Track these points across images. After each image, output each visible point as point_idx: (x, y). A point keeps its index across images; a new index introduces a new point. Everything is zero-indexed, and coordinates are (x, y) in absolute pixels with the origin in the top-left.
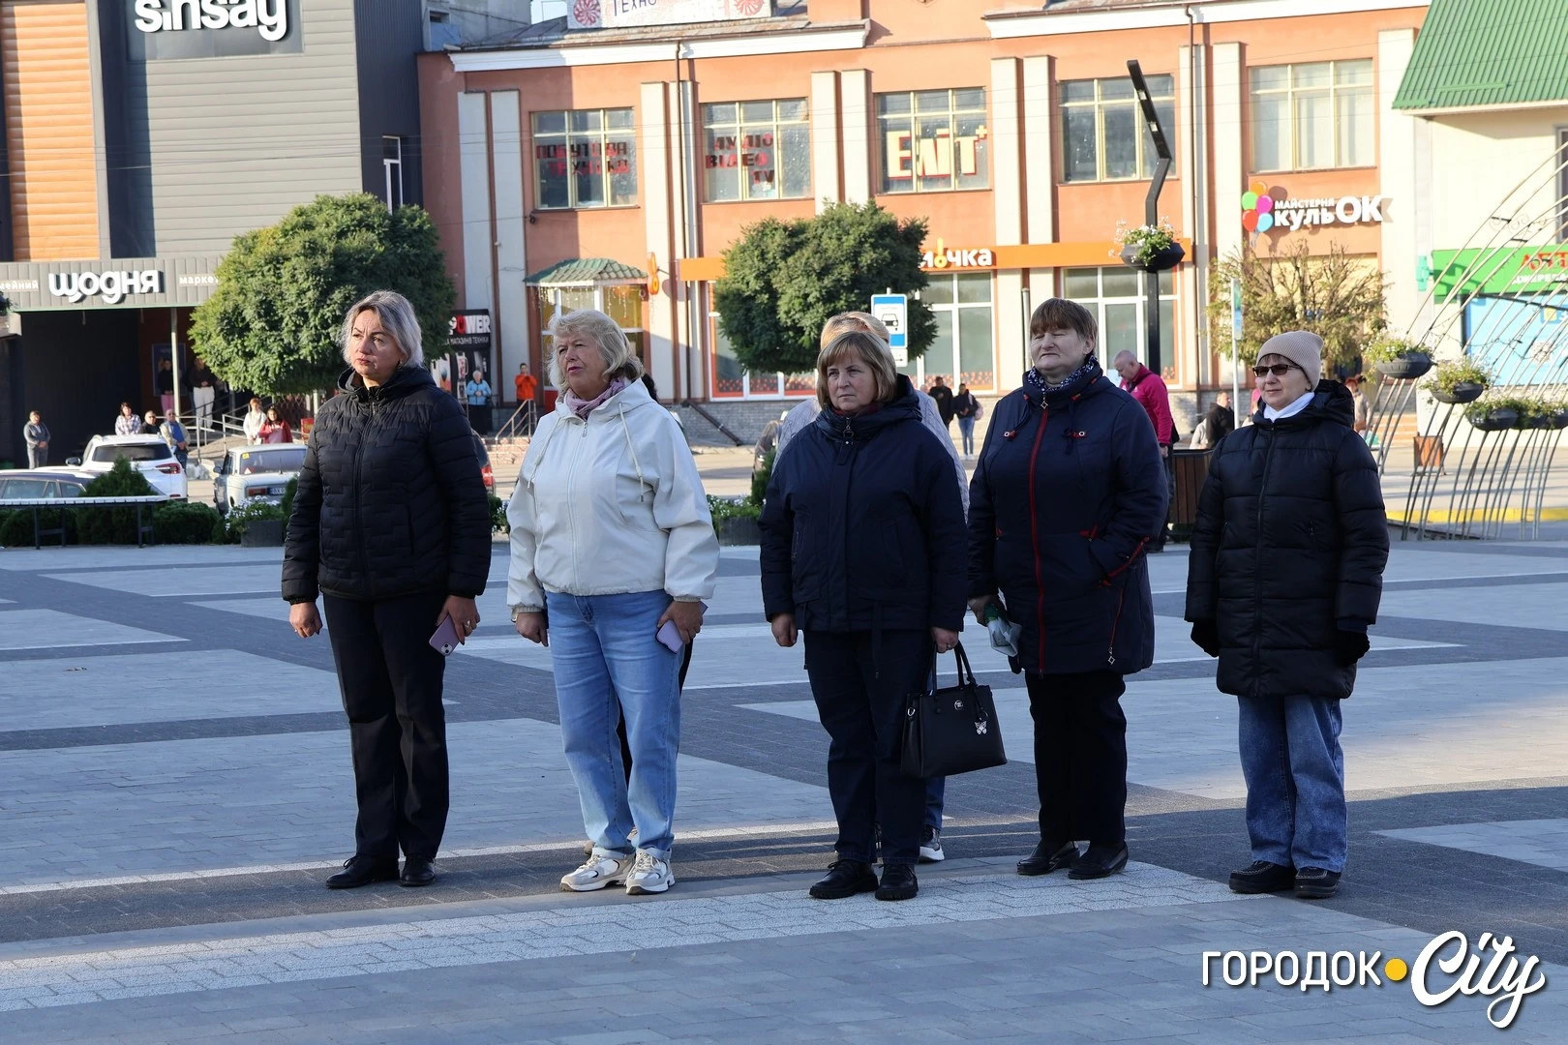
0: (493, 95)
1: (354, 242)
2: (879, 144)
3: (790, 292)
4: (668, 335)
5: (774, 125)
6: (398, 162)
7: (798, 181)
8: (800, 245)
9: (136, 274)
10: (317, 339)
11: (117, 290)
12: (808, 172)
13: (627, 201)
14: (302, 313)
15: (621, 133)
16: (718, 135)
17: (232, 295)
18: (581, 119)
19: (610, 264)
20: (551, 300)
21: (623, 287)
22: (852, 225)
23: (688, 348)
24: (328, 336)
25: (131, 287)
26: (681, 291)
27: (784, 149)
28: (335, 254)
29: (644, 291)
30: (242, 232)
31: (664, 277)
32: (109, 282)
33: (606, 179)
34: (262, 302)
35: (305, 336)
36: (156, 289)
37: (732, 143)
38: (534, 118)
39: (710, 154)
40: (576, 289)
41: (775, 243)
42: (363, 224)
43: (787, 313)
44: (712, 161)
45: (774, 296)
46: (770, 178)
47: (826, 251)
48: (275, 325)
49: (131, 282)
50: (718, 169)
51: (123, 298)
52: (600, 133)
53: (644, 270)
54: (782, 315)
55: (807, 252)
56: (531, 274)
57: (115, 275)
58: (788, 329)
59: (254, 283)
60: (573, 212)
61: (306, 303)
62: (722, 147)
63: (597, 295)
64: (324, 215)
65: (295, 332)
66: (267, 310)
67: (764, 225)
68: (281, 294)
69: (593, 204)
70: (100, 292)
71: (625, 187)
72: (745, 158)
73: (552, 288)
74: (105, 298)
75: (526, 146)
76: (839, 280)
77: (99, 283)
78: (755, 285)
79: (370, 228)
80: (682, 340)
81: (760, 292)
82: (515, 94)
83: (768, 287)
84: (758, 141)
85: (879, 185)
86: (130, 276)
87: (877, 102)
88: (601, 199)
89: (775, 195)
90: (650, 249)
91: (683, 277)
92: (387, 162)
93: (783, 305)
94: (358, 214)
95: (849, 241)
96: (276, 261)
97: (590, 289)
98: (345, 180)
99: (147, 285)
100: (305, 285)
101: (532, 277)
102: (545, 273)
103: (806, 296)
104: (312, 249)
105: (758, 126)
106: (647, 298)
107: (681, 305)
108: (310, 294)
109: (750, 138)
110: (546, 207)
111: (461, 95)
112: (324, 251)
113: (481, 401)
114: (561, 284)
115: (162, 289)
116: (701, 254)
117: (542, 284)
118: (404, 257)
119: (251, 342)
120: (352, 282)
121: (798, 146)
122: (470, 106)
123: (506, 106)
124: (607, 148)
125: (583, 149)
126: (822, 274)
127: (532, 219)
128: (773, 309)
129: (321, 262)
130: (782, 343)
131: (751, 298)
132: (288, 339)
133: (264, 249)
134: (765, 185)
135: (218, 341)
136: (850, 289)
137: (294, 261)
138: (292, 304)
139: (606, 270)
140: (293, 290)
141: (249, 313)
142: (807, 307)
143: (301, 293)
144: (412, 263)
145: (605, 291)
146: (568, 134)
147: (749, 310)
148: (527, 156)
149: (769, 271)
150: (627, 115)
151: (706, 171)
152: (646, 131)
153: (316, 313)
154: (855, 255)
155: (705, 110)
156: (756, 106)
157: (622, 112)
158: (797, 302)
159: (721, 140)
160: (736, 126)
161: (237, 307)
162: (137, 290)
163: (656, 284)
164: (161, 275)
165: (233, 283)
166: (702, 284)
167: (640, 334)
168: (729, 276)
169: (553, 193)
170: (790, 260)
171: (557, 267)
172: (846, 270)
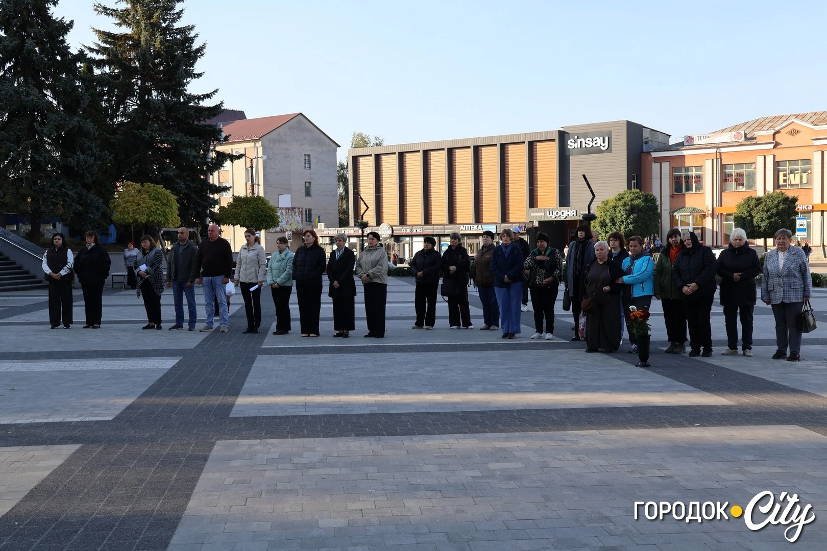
0: (662, 163)
1: (636, 202)
2: (777, 176)
3: (757, 216)
4: (711, 228)
5: (745, 170)
6: (635, 181)
7: (751, 185)
8: (760, 203)
9: (570, 211)
10: (625, 228)
11: (564, 215)
12: (755, 183)
13: (700, 191)
14: (622, 221)
15: (698, 173)
16: (727, 173)
17: (603, 217)
18: (687, 169)
19: (694, 208)
20: (677, 218)
21: (698, 215)
22: (776, 198)
23: (717, 232)
24: (629, 227)
25: (568, 215)
26: (715, 216)
27: (747, 177)
28: (631, 205)
29: (704, 216)
30: (604, 200)
31: (710, 212)
32: (563, 213)
33: (694, 185)
34: (611, 218)
35: (622, 227)
36: (575, 215)
37: (732, 175)
38: (673, 169)
39: (725, 178)
40: (685, 215)
41: (753, 203)
42: (637, 198)
43: (756, 222)
44: (726, 180)
45: (752, 217)
46: (743, 185)
47: (768, 205)
48: (614, 224)
49: (568, 213)
50: (727, 183)
51: (566, 217)
52: (693, 173)
53: (705, 210)
54: (755, 223)
55: (763, 205)
56: (671, 211)
57: (564, 211)
58: (756, 227)
59: (609, 213)
60: (684, 194)
61: (623, 218)
62: (728, 177)
63: (691, 217)
64: (627, 195)
65: (620, 226)
66: (613, 221)
67: (749, 198)
68: (616, 216)
69: (690, 192)
70: (560, 216)
71: (700, 187)
72: (735, 179)
73: (677, 215)
74: (562, 217)
75: (671, 176)
76: (772, 213)
77: (560, 213)
78: (746, 214)
79: (640, 198)
80: (715, 229)
81: (748, 216)
82: (669, 163)
83: (750, 215)
84: (740, 175)
85: (776, 187)
86: (568, 211)
87: (777, 164)
88: (692, 191)
89: (744, 189)
90: (706, 204)
91: (716, 212)
92: (633, 181)
93: (755, 220)
94: (636, 195)
95: (776, 202)
96: (615, 207)
97: (689, 215)
98: (622, 187)
99: (573, 214)
100: (623, 214)
101: (672, 212)
102: (676, 211)
103: (762, 217)
104: (625, 204)
105: (740, 171)
106: (705, 218)
107: (715, 220)
108: (624, 216)
109: (737, 174)
110: (676, 193)
111: (653, 163)
112: (628, 205)
113: (659, 246)
114: (681, 214)
115: (576, 215)
116: (721, 206)
117: (675, 214)
118: (649, 206)
119: (608, 229)
120: (635, 213)
121: (752, 176)
122: (656, 167)
123: (666, 166)
124: (695, 177)
125: (687, 178)
126: (767, 212)
127: (672, 196)
128: (752, 221)
129: (628, 207)
130: (754, 230)
131: (745, 218)
132: (617, 228)
133: (611, 204)
134: (741, 187)
135: (598, 228)
136: (776, 216)
137: (620, 207)
138: (619, 219)
139: (693, 210)
140: (620, 215)
141: (607, 221)
142: (762, 221)
143: (622, 216)
144: (651, 208)
145: (693, 216)
146: (683, 173)
147: (744, 221)
148: (671, 178)
149: (751, 210)
150: (701, 168)
151: (724, 183)
152: (706, 172)
153: (626, 221)
154: (777, 206)
155: (724, 167)
156: (739, 165)
157: (699, 168)
158: (760, 219)
159: (728, 175)
160: (734, 171)
161: (604, 219)
162: (570, 215)
163: (708, 214)
164: (576, 211)
165: (603, 213)
166: (721, 214)
167: (702, 228)
168: (738, 212)
169: (678, 189)
170: (758, 208)
171: (679, 209)
172: (775, 210)
